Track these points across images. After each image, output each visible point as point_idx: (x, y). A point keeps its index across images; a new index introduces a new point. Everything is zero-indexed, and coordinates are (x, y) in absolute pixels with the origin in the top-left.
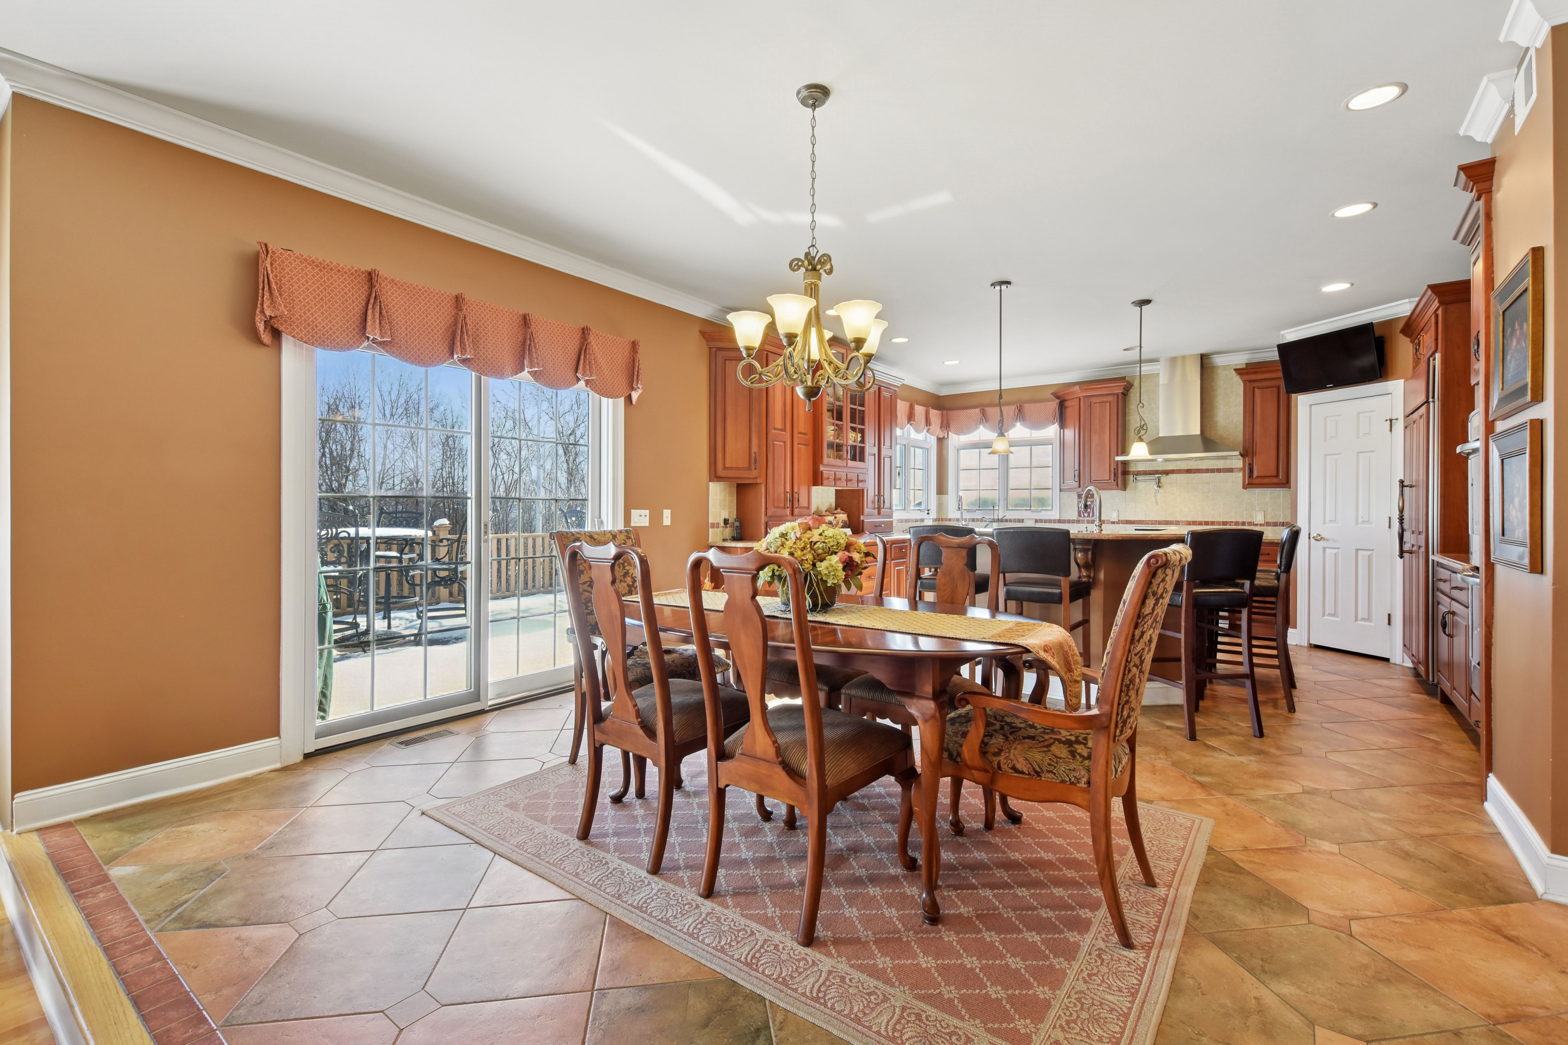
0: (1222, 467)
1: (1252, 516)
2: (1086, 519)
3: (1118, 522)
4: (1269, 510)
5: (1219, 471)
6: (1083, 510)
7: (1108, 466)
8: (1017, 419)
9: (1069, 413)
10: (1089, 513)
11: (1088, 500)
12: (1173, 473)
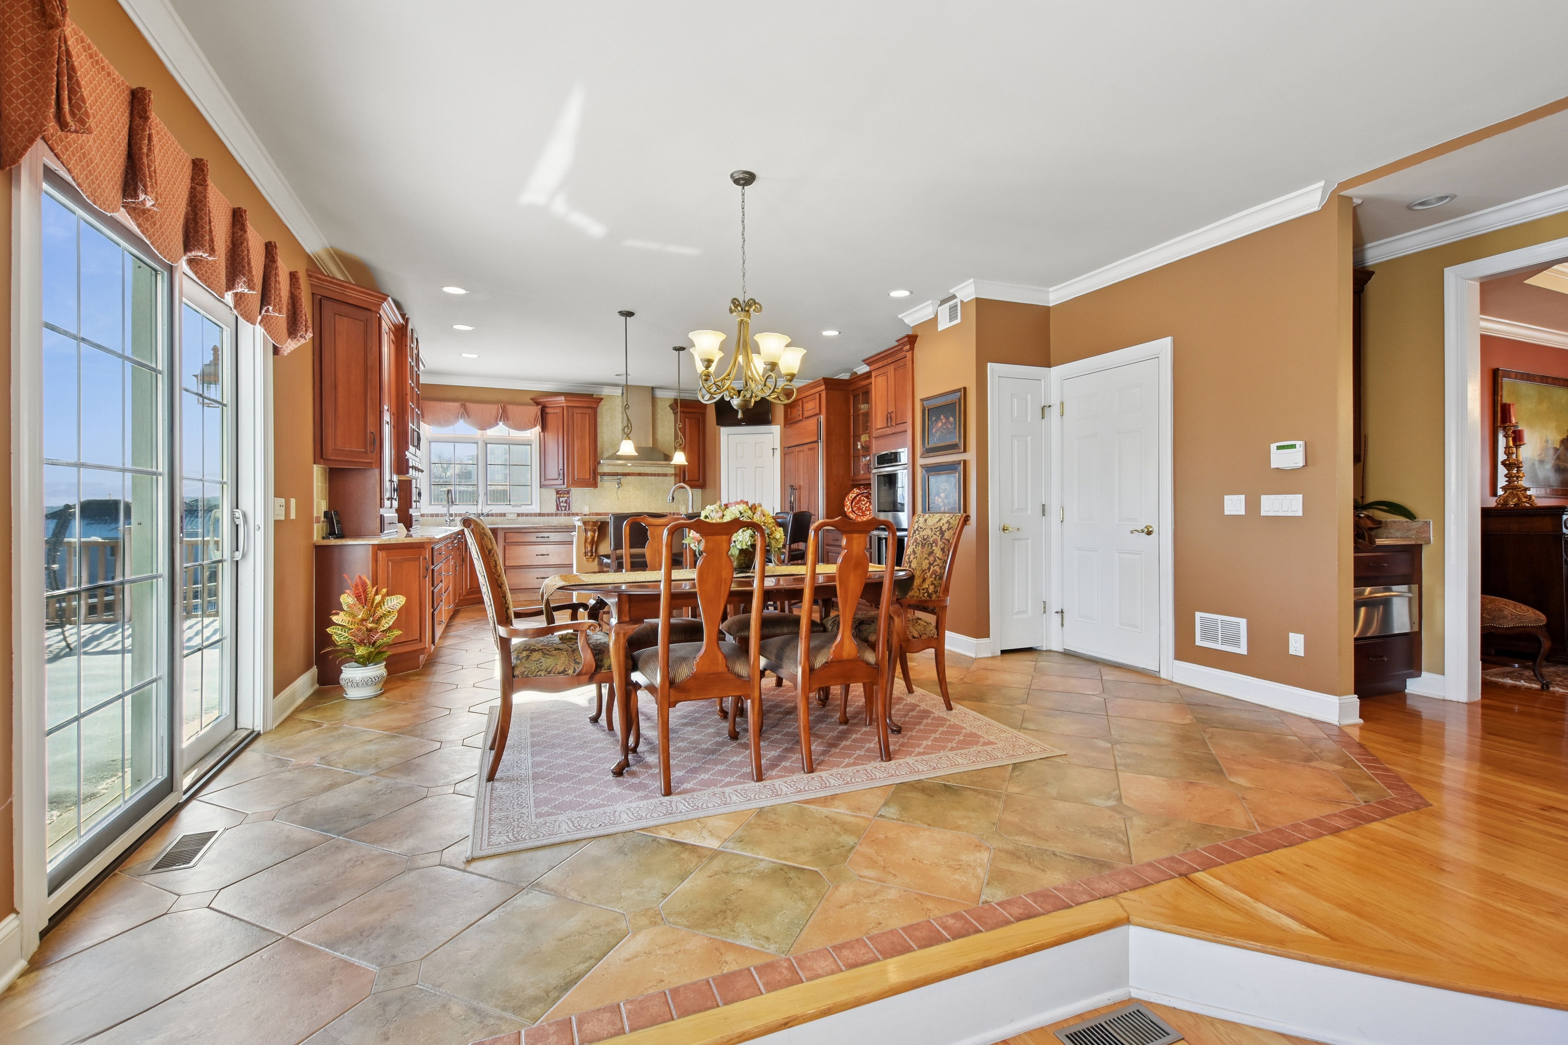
0: (661, 473)
1: (679, 509)
2: (561, 512)
5: (659, 475)
6: (562, 504)
7: (588, 467)
8: (501, 418)
9: (551, 419)
10: (565, 507)
11: (565, 496)
12: (629, 475)
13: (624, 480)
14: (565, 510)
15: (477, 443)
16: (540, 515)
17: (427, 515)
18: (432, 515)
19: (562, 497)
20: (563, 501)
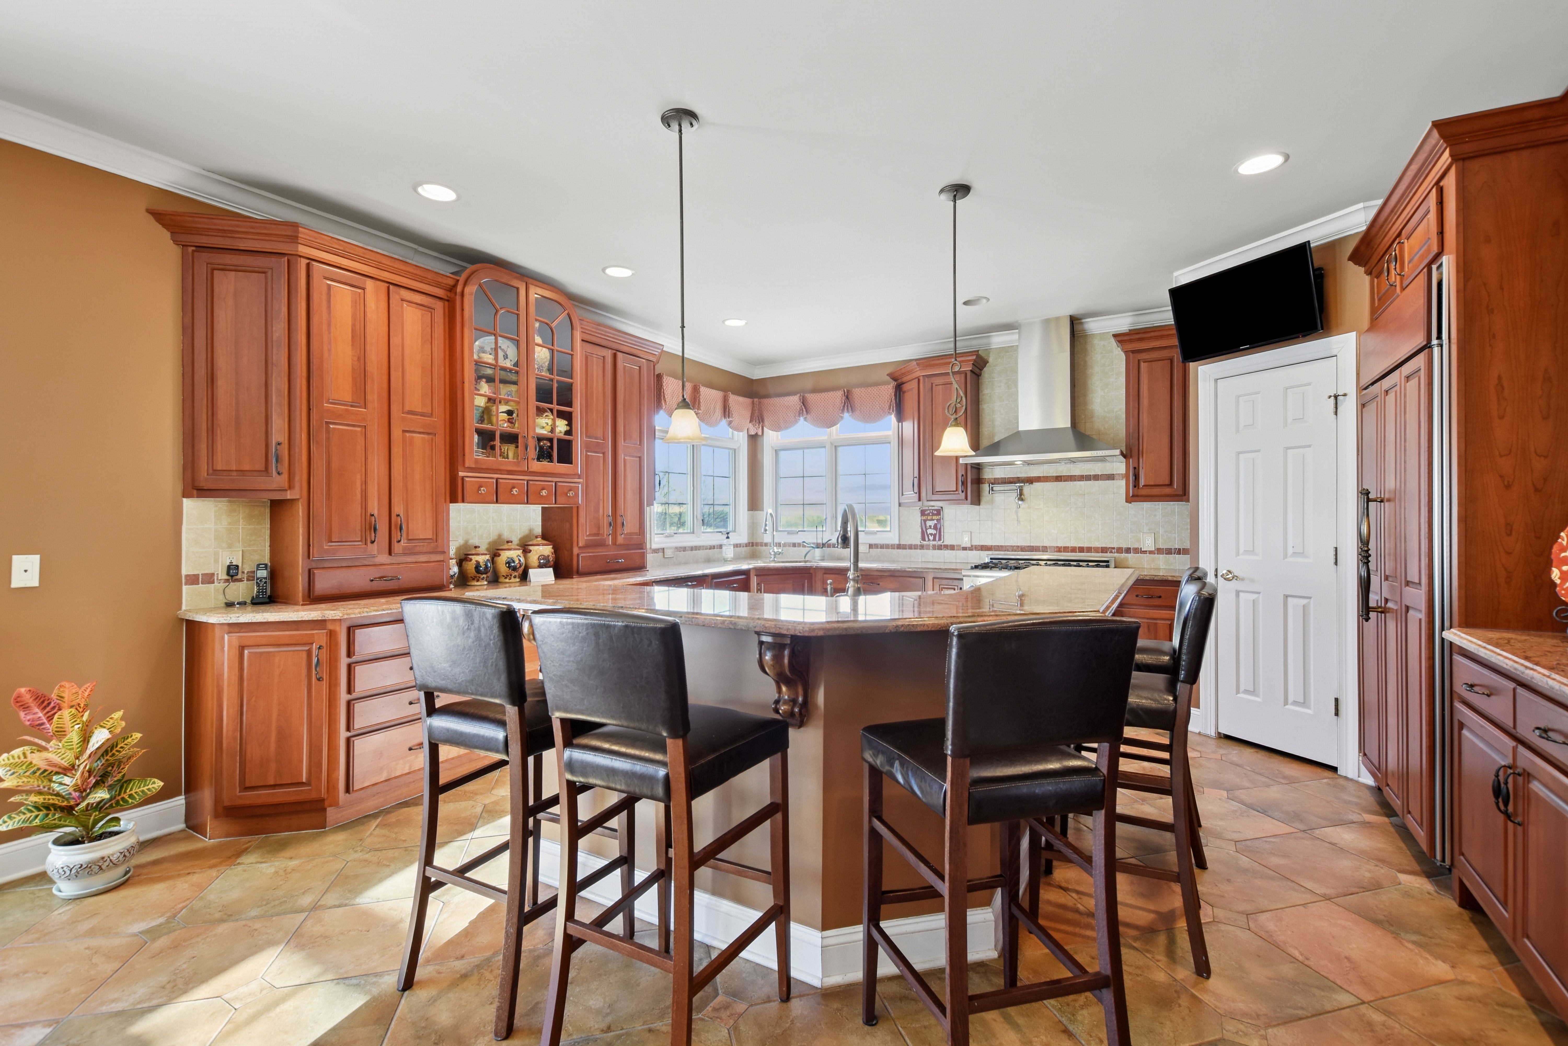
0: (1100, 474)
2: (932, 543)
3: (972, 548)
4: (1161, 531)
5: (1096, 478)
7: (954, 471)
8: (845, 409)
9: (907, 400)
10: (935, 535)
11: (934, 518)
12: (1038, 481)
13: (1027, 489)
14: (934, 540)
15: (826, 447)
16: (899, 547)
19: (930, 520)
20: (930, 527)
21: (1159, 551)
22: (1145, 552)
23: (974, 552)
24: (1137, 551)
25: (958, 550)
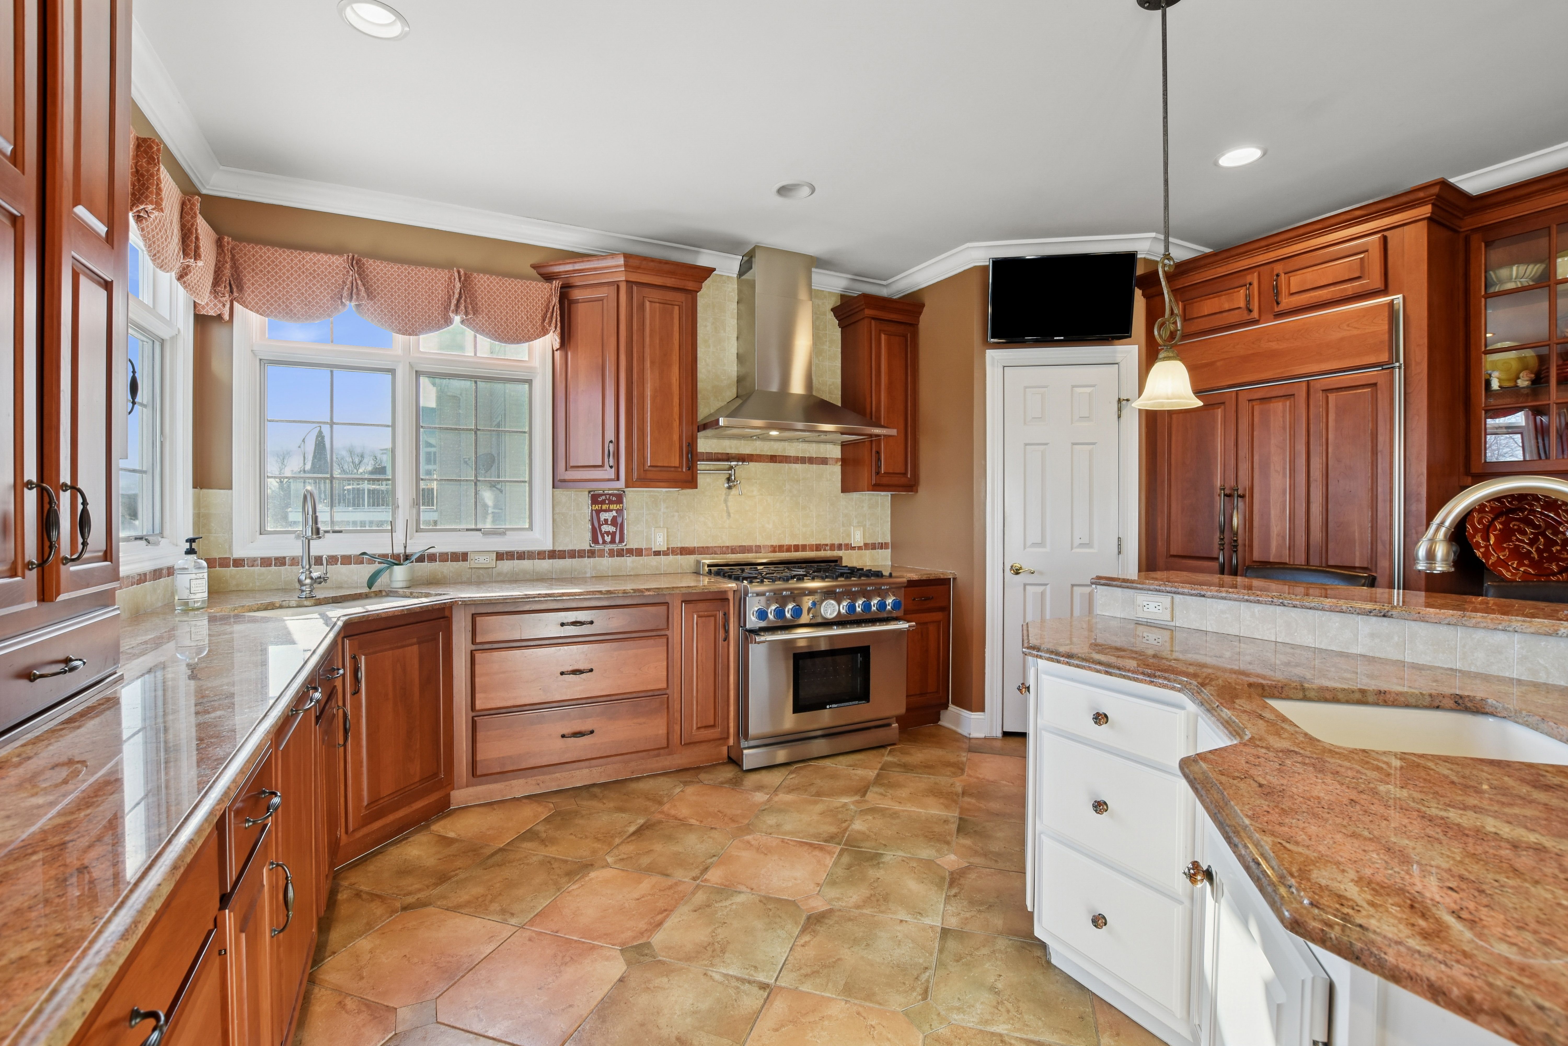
0: (814, 456)
1: (849, 535)
2: (608, 546)
3: (666, 553)
4: (868, 524)
5: (811, 460)
6: (605, 528)
7: (676, 437)
8: (457, 306)
9: (583, 315)
10: (613, 535)
11: (612, 507)
12: (752, 461)
13: (743, 470)
14: (613, 541)
15: (392, 371)
16: (553, 555)
17: (252, 562)
18: (266, 562)
19: (605, 511)
20: (606, 521)
21: (867, 546)
22: (853, 548)
23: (671, 557)
24: (849, 547)
25: (648, 555)
